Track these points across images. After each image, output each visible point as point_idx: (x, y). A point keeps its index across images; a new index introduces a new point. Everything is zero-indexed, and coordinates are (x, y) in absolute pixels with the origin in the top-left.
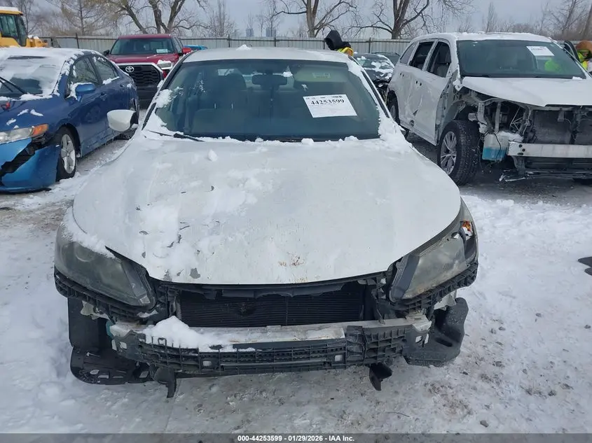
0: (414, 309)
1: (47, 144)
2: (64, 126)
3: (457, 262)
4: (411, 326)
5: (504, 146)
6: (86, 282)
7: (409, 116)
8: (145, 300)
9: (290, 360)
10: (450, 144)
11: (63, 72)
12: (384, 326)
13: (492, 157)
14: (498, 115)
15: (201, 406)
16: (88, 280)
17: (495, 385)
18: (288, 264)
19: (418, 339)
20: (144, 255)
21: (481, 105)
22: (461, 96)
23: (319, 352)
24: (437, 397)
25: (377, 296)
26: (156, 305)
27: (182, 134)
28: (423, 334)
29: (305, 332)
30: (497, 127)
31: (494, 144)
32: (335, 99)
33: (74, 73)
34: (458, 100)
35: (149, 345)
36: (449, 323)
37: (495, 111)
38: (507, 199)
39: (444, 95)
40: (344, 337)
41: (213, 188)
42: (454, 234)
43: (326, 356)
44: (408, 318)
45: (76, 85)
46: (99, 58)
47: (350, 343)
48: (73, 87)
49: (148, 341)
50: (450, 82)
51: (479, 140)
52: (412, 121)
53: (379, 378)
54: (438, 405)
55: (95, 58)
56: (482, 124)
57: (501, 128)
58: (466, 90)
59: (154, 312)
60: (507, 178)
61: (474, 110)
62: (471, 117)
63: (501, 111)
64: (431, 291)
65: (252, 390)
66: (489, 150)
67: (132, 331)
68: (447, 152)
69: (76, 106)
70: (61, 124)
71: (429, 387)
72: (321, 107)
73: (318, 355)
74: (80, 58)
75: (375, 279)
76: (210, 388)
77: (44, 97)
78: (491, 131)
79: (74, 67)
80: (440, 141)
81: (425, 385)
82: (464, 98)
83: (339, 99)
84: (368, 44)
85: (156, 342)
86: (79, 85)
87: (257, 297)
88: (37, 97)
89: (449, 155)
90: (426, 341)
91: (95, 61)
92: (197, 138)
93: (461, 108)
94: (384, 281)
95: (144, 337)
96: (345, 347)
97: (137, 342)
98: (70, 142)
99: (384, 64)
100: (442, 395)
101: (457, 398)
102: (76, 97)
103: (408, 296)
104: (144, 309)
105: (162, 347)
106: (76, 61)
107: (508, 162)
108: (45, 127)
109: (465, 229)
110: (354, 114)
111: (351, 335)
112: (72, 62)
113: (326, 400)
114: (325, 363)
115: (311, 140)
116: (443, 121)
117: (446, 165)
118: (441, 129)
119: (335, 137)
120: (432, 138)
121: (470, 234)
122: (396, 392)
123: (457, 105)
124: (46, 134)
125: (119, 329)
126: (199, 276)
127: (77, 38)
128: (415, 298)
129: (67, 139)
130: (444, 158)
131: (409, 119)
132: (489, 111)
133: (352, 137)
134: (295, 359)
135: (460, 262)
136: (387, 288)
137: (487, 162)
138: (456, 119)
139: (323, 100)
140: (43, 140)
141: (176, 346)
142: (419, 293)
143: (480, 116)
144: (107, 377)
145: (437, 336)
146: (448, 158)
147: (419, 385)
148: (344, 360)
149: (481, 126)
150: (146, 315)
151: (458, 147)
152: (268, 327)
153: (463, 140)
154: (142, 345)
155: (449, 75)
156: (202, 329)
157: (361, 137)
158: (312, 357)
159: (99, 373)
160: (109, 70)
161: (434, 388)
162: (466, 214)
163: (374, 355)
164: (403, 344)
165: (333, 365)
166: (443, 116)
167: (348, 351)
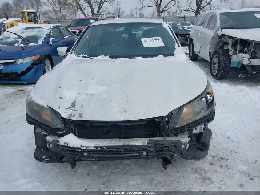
0: (181, 132)
1: (39, 63)
2: (46, 56)
3: (203, 111)
4: (179, 140)
5: (241, 61)
6: (37, 118)
7: (198, 49)
8: (60, 126)
9: (122, 154)
10: (216, 60)
11: (47, 33)
12: (166, 140)
13: (235, 66)
14: (238, 46)
15: (89, 174)
16: (37, 117)
17: (226, 170)
18: (122, 112)
19: (183, 146)
20: (59, 107)
21: (230, 41)
22: (221, 38)
23: (135, 150)
24: (197, 174)
25: (163, 126)
26: (65, 128)
27: (86, 56)
28: (185, 144)
29: (130, 142)
30: (238, 51)
31: (236, 59)
32: (155, 39)
33: (52, 34)
34: (220, 40)
35: (61, 145)
36: (203, 140)
37: (237, 44)
38: (242, 85)
39: (213, 38)
40: (147, 144)
41: (93, 79)
42: (202, 98)
43: (138, 153)
44: (178, 137)
45: (52, 39)
46: (63, 28)
47: (149, 147)
48: (51, 39)
49: (60, 144)
50: (216, 32)
51: (229, 58)
52: (199, 51)
53: (165, 164)
54: (197, 178)
55: (61, 28)
56: (231, 50)
57: (240, 52)
58: (223, 35)
59: (64, 131)
60: (243, 75)
61: (227, 44)
62: (225, 47)
63: (240, 44)
64: (189, 124)
65: (112, 168)
66: (234, 62)
67: (54, 139)
68: (215, 64)
69: (52, 48)
70: (45, 56)
71: (194, 170)
72: (148, 43)
73: (135, 152)
74: (54, 28)
75: (162, 119)
76: (94, 166)
77: (38, 44)
78: (235, 53)
79: (52, 31)
80: (211, 59)
81: (192, 169)
82: (223, 39)
83: (157, 39)
84: (183, 18)
85: (63, 144)
86: (53, 39)
87: (107, 126)
88: (36, 44)
89: (215, 66)
90: (187, 148)
91: (61, 29)
92: (92, 58)
93: (221, 44)
94: (167, 119)
95: (59, 142)
96: (147, 149)
97: (56, 144)
98: (49, 63)
99: (189, 26)
100: (200, 174)
101: (206, 175)
102: (52, 44)
103: (177, 126)
104: (60, 130)
105: (66, 146)
106: (52, 29)
107: (243, 68)
108: (38, 57)
109: (208, 96)
110: (164, 45)
111: (151, 143)
112: (51, 29)
113: (145, 174)
114: (138, 156)
115: (141, 57)
116: (213, 50)
117: (214, 70)
118: (212, 54)
119: (152, 56)
120: (208, 58)
121: (212, 99)
122: (178, 172)
123: (219, 42)
124: (39, 59)
125: (49, 138)
126: (82, 117)
127: (59, 21)
128: (181, 127)
129: (47, 61)
130: (213, 67)
131: (198, 50)
132: (234, 44)
133: (160, 55)
134: (124, 154)
135: (204, 111)
136: (168, 122)
137: (233, 68)
138: (219, 49)
139: (149, 40)
140: (38, 62)
141: (72, 146)
142: (183, 125)
143: (230, 47)
144: (49, 160)
145: (197, 147)
146: (215, 67)
147: (189, 169)
148: (147, 155)
149: (230, 51)
150: (60, 133)
151: (219, 62)
152: (113, 139)
153: (221, 58)
154: (58, 145)
155: (215, 29)
156: (84, 139)
157: (165, 55)
158: (132, 153)
159: (46, 158)
160: (67, 32)
161: (196, 170)
162: (210, 89)
163: (161, 153)
164: (175, 148)
165: (142, 157)
166: (213, 48)
167: (149, 151)
